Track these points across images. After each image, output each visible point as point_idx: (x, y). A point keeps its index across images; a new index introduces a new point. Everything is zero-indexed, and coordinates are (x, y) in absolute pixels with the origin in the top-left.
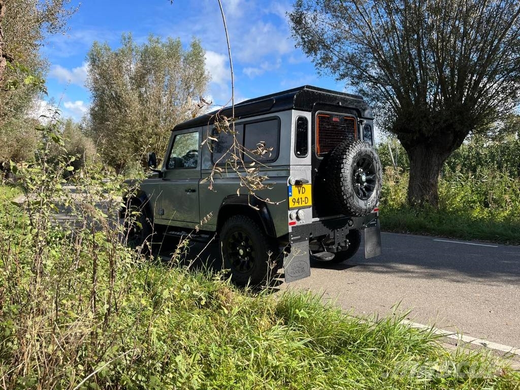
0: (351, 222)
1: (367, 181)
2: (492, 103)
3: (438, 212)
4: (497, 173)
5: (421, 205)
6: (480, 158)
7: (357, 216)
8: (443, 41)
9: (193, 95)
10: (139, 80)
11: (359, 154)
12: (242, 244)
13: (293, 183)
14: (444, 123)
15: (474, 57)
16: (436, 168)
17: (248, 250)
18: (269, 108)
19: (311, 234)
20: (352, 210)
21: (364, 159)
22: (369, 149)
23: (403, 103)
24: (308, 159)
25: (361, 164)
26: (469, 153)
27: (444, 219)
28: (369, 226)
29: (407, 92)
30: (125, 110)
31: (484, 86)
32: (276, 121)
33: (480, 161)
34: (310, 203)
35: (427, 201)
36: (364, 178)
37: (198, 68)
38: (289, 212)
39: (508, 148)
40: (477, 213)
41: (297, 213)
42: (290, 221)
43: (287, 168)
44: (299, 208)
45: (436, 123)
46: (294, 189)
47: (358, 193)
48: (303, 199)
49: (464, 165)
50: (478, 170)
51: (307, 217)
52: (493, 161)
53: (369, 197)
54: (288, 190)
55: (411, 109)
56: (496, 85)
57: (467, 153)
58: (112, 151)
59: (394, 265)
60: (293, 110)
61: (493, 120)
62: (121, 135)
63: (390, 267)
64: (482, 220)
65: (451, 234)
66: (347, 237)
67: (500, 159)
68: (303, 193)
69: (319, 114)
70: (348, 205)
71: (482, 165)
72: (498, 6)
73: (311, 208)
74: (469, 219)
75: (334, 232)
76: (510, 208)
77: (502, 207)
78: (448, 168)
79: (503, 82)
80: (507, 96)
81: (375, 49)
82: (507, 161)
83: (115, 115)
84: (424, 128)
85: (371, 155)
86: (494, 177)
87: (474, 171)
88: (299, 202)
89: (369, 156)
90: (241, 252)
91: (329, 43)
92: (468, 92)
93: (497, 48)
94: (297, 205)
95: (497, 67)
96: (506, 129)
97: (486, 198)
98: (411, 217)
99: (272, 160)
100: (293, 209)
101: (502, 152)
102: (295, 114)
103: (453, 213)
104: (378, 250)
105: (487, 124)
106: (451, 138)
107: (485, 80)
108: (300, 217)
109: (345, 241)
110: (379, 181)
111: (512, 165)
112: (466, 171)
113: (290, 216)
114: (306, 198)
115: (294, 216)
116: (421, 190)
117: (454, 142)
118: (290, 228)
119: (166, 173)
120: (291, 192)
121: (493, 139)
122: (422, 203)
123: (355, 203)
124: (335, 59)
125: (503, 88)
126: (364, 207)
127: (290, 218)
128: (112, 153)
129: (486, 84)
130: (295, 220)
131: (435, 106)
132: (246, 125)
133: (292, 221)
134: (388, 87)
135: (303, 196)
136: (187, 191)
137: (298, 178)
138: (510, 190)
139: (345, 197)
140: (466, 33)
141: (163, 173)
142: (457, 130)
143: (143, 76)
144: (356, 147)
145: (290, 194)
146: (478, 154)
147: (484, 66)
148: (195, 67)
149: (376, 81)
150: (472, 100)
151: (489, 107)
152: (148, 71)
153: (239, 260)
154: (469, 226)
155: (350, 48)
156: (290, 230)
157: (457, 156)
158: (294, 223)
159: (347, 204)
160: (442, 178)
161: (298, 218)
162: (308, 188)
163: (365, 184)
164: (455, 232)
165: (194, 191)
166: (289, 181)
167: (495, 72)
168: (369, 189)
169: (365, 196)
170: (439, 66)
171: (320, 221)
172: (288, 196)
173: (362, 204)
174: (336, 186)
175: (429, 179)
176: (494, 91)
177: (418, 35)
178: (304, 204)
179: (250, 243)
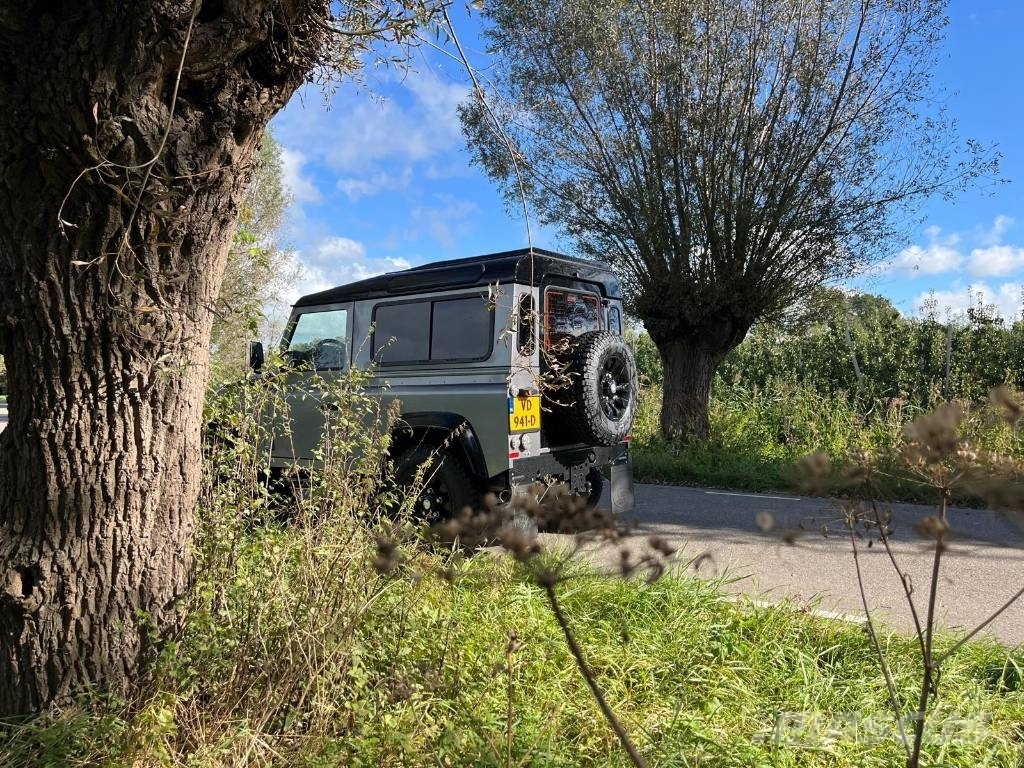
0: (592, 456)
1: (619, 393)
2: (788, 274)
3: (710, 449)
4: (797, 388)
5: (684, 439)
6: (770, 363)
7: (605, 445)
8: (713, 175)
11: (608, 351)
12: (429, 492)
13: (516, 392)
14: (717, 304)
15: (761, 200)
16: (705, 377)
17: (438, 501)
18: (474, 278)
19: (539, 472)
20: (598, 436)
21: (614, 360)
22: (621, 345)
23: (654, 268)
24: (535, 358)
25: (609, 366)
26: (753, 353)
27: (719, 460)
28: (618, 463)
29: (659, 252)
31: (776, 247)
33: (771, 368)
34: (537, 425)
35: (693, 431)
36: (614, 388)
38: (510, 438)
39: (814, 346)
40: (769, 450)
41: (521, 439)
42: (511, 451)
43: (506, 369)
44: (524, 433)
45: (705, 304)
46: (517, 403)
47: (606, 411)
48: (529, 419)
49: (745, 374)
50: (768, 382)
51: (532, 446)
52: (790, 367)
53: (620, 416)
54: (509, 404)
55: (666, 280)
56: (792, 246)
57: (749, 354)
59: (653, 526)
60: (515, 285)
61: (789, 302)
63: (646, 529)
64: (776, 461)
65: (732, 483)
66: (588, 478)
67: (801, 364)
68: (528, 409)
69: (549, 290)
70: (593, 428)
71: (774, 375)
72: (797, 124)
73: (539, 433)
74: (757, 459)
75: (570, 471)
76: (818, 444)
77: (806, 443)
78: (719, 378)
79: (804, 241)
80: (810, 264)
81: (608, 178)
82: (812, 368)
84: (688, 312)
85: (624, 354)
86: (792, 395)
87: (762, 384)
88: (522, 423)
89: (621, 355)
90: (427, 504)
91: (528, 160)
92: (752, 256)
93: (795, 186)
94: (520, 427)
95: (794, 217)
96: (810, 317)
97: (782, 428)
98: (671, 456)
99: (482, 358)
100: (516, 433)
101: (804, 352)
102: (519, 291)
103: (734, 450)
104: (631, 500)
105: (781, 308)
106: (728, 329)
107: (777, 236)
108: (525, 446)
109: (586, 485)
110: (634, 394)
111: (821, 375)
112: (749, 384)
113: (511, 443)
114: (532, 416)
115: (517, 443)
116: (683, 414)
117: (732, 336)
118: (511, 460)
120: (513, 408)
121: (791, 332)
122: (684, 434)
123: (604, 425)
124: (539, 187)
125: (804, 252)
126: (614, 431)
127: (512, 446)
129: (779, 243)
130: (517, 450)
131: (703, 276)
132: (436, 304)
133: (514, 452)
134: (629, 242)
135: (529, 414)
136: (323, 408)
137: (523, 387)
138: (818, 417)
139: (589, 416)
140: (748, 162)
142: (738, 316)
144: (603, 341)
145: (511, 410)
146: (767, 354)
147: (776, 217)
149: (608, 230)
150: (758, 269)
151: (784, 280)
154: (758, 469)
155: (565, 172)
156: (511, 466)
157: (735, 359)
158: (516, 455)
159: (591, 426)
160: (713, 396)
161: (522, 448)
162: (535, 402)
163: (615, 397)
164: (738, 479)
165: (336, 408)
166: (510, 391)
167: (791, 225)
168: (621, 405)
169: (615, 416)
170: (708, 213)
171: (550, 452)
172: (509, 412)
173: (612, 427)
175: (696, 395)
176: (791, 256)
177: (675, 162)
178: (529, 426)
179: (443, 489)
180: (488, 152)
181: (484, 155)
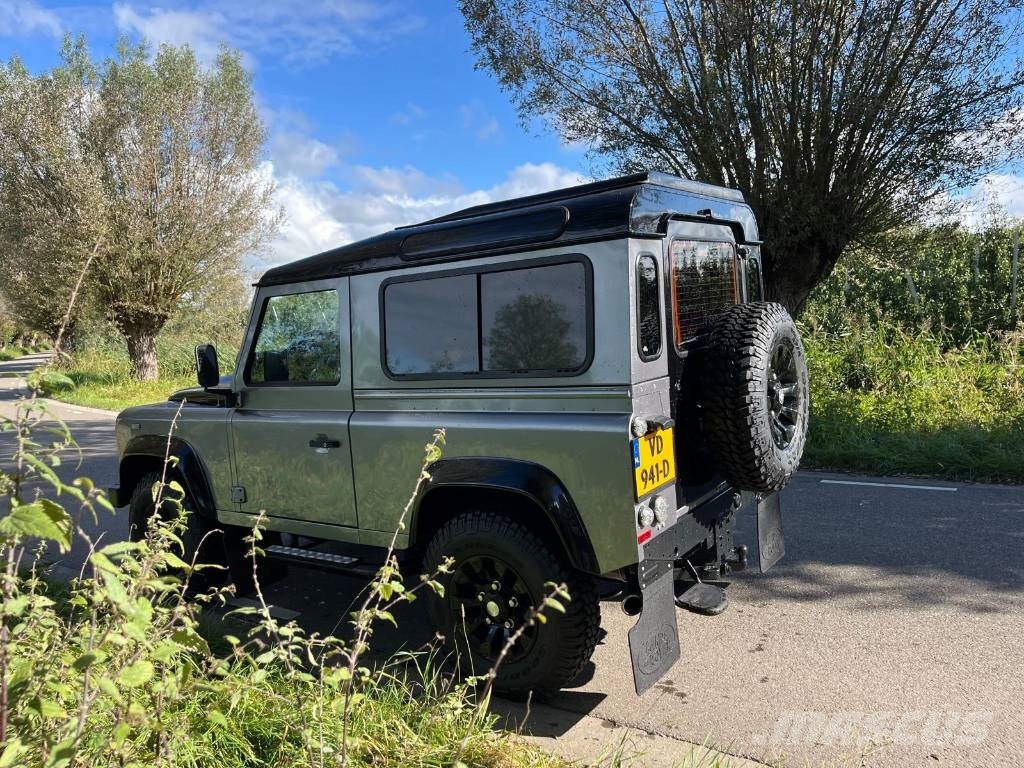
0: (738, 498)
1: (787, 401)
9: (230, 173)
10: (101, 139)
11: (776, 338)
12: (494, 587)
13: (642, 428)
17: (511, 603)
18: (551, 232)
19: (676, 550)
20: (769, 481)
24: (661, 364)
28: (766, 495)
30: (73, 210)
32: (578, 267)
34: (672, 473)
36: (781, 395)
37: (236, 114)
38: (637, 509)
41: (651, 505)
42: (640, 532)
43: (623, 391)
44: (655, 493)
46: (643, 446)
48: (661, 467)
51: (668, 510)
54: (632, 449)
58: (43, 297)
60: (630, 239)
62: (65, 265)
68: (659, 452)
70: (763, 470)
73: (674, 486)
75: (714, 532)
83: (47, 221)
85: (792, 338)
86: (863, 327)
88: (653, 478)
89: (788, 340)
90: (493, 608)
94: (649, 486)
99: (577, 368)
100: (644, 497)
104: (781, 544)
108: (659, 514)
109: (739, 551)
113: (639, 517)
114: (664, 461)
115: (647, 514)
118: (640, 547)
119: (244, 394)
120: (638, 456)
123: (776, 461)
127: (640, 523)
128: (42, 302)
130: (647, 527)
132: (483, 276)
133: (645, 531)
135: (660, 459)
136: (315, 444)
137: (651, 417)
139: (757, 453)
141: (236, 394)
143: (110, 131)
144: (769, 322)
145: (636, 460)
148: (230, 111)
152: (122, 120)
153: (487, 627)
156: (641, 557)
158: (647, 535)
159: (760, 467)
161: (654, 520)
162: (667, 436)
163: (782, 409)
165: (336, 444)
166: (633, 428)
171: (689, 512)
172: (634, 466)
173: (784, 461)
174: (735, 426)
178: (662, 480)
179: (518, 587)
180: (498, 54)
181: (493, 57)
